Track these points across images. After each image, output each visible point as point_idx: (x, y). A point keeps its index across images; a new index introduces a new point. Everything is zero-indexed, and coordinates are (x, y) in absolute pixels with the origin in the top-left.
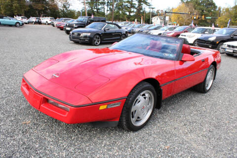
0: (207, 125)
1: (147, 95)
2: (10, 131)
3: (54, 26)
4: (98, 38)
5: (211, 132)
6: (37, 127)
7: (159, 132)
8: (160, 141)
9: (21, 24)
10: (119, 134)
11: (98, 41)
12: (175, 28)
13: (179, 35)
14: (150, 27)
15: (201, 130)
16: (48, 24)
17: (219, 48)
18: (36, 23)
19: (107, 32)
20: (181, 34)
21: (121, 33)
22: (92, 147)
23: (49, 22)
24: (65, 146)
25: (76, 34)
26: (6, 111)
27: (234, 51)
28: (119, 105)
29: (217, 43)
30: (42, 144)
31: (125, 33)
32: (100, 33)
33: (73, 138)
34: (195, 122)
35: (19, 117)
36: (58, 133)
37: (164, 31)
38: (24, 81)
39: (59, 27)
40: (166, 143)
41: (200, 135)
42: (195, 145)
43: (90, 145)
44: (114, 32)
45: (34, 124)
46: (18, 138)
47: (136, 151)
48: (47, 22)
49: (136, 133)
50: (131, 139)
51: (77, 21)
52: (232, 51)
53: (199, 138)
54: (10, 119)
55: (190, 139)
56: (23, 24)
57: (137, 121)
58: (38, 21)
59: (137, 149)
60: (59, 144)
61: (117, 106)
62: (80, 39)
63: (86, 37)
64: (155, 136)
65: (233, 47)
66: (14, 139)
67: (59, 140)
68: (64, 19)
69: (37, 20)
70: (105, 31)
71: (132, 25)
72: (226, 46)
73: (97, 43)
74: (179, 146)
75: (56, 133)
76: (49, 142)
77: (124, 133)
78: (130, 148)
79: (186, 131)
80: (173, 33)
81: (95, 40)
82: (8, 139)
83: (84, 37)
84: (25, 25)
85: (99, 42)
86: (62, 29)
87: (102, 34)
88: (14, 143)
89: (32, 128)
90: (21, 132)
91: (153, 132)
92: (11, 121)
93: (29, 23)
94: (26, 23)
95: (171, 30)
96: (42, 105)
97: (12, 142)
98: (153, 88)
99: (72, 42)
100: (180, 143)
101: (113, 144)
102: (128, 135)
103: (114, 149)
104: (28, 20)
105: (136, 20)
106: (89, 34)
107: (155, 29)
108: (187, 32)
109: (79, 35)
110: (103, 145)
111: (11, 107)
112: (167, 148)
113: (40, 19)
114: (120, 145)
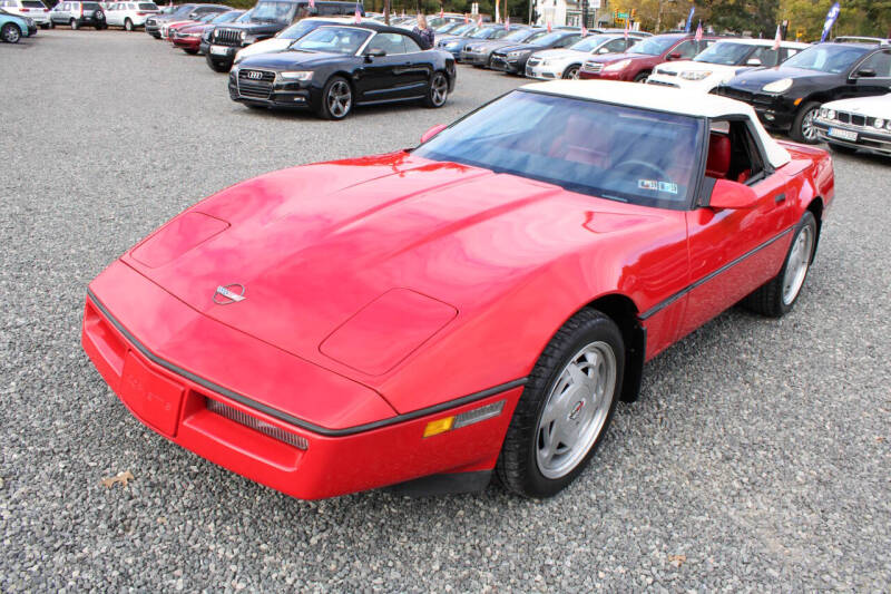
0: (805, 458)
1: (592, 358)
2: (58, 522)
3: (158, 36)
4: (344, 92)
5: (825, 484)
6: (165, 501)
7: (637, 495)
8: (646, 535)
9: (25, 32)
10: (488, 512)
11: (343, 102)
12: (631, 43)
13: (648, 71)
14: (533, 37)
15: (788, 476)
16: (135, 28)
17: (803, 122)
18: (83, 24)
19: (377, 62)
20: (658, 67)
21: (430, 65)
22: (395, 575)
23: (138, 20)
24: (289, 581)
25: (255, 75)
26: (28, 432)
27: (860, 135)
28: (497, 412)
29: (797, 102)
30: (198, 576)
31: (443, 65)
32: (350, 71)
33: (313, 541)
34: (763, 445)
35: (87, 459)
36: (253, 523)
37: (590, 56)
38: (91, 311)
39: (179, 43)
40: (668, 540)
41: (788, 500)
42: (775, 545)
43: (386, 566)
44: (403, 62)
45: (152, 486)
46: (96, 553)
47: (564, 583)
48: (127, 19)
49: (554, 504)
50: (538, 530)
51: (255, 20)
52: (853, 137)
53: (785, 512)
54: (49, 469)
55: (755, 519)
56: (32, 30)
57: (556, 457)
58: (94, 17)
59: (567, 573)
60: (264, 572)
61: (491, 414)
62: (273, 97)
63: (294, 86)
64: (624, 512)
65: (858, 120)
66: (82, 561)
67: (261, 554)
68: (197, 6)
69: (88, 13)
70: (368, 60)
71: (464, 29)
72: (832, 115)
73: (338, 111)
74: (720, 551)
75: (246, 521)
76: (223, 563)
77: (505, 505)
78: (542, 571)
79: (736, 484)
80: (628, 62)
81: (332, 99)
82: (59, 559)
83: (289, 87)
84: (40, 32)
85: (349, 103)
86: (192, 49)
87: (357, 71)
88: (85, 576)
89: (144, 506)
90: (103, 526)
91: (614, 498)
92: (57, 477)
93: (54, 24)
94: (45, 27)
95: (617, 51)
96: (185, 423)
97: (75, 574)
98: (614, 330)
99: (241, 105)
100: (720, 540)
101: (472, 557)
102: (524, 513)
103: (478, 578)
104: (52, 12)
105: (475, 8)
106: (307, 76)
107: (556, 45)
108: (677, 57)
109: (269, 77)
110: (436, 567)
111: (43, 414)
112: (676, 563)
113: (101, 10)
114: (501, 559)
